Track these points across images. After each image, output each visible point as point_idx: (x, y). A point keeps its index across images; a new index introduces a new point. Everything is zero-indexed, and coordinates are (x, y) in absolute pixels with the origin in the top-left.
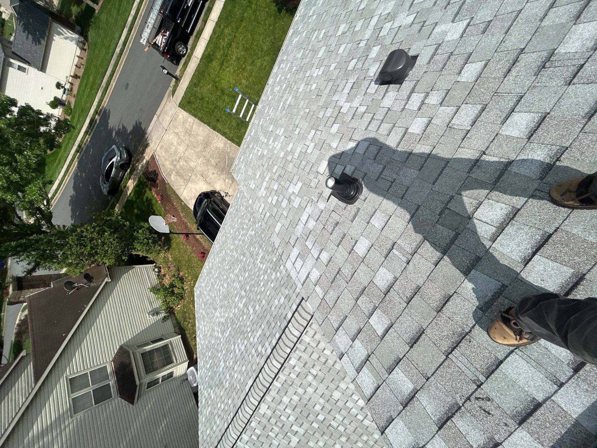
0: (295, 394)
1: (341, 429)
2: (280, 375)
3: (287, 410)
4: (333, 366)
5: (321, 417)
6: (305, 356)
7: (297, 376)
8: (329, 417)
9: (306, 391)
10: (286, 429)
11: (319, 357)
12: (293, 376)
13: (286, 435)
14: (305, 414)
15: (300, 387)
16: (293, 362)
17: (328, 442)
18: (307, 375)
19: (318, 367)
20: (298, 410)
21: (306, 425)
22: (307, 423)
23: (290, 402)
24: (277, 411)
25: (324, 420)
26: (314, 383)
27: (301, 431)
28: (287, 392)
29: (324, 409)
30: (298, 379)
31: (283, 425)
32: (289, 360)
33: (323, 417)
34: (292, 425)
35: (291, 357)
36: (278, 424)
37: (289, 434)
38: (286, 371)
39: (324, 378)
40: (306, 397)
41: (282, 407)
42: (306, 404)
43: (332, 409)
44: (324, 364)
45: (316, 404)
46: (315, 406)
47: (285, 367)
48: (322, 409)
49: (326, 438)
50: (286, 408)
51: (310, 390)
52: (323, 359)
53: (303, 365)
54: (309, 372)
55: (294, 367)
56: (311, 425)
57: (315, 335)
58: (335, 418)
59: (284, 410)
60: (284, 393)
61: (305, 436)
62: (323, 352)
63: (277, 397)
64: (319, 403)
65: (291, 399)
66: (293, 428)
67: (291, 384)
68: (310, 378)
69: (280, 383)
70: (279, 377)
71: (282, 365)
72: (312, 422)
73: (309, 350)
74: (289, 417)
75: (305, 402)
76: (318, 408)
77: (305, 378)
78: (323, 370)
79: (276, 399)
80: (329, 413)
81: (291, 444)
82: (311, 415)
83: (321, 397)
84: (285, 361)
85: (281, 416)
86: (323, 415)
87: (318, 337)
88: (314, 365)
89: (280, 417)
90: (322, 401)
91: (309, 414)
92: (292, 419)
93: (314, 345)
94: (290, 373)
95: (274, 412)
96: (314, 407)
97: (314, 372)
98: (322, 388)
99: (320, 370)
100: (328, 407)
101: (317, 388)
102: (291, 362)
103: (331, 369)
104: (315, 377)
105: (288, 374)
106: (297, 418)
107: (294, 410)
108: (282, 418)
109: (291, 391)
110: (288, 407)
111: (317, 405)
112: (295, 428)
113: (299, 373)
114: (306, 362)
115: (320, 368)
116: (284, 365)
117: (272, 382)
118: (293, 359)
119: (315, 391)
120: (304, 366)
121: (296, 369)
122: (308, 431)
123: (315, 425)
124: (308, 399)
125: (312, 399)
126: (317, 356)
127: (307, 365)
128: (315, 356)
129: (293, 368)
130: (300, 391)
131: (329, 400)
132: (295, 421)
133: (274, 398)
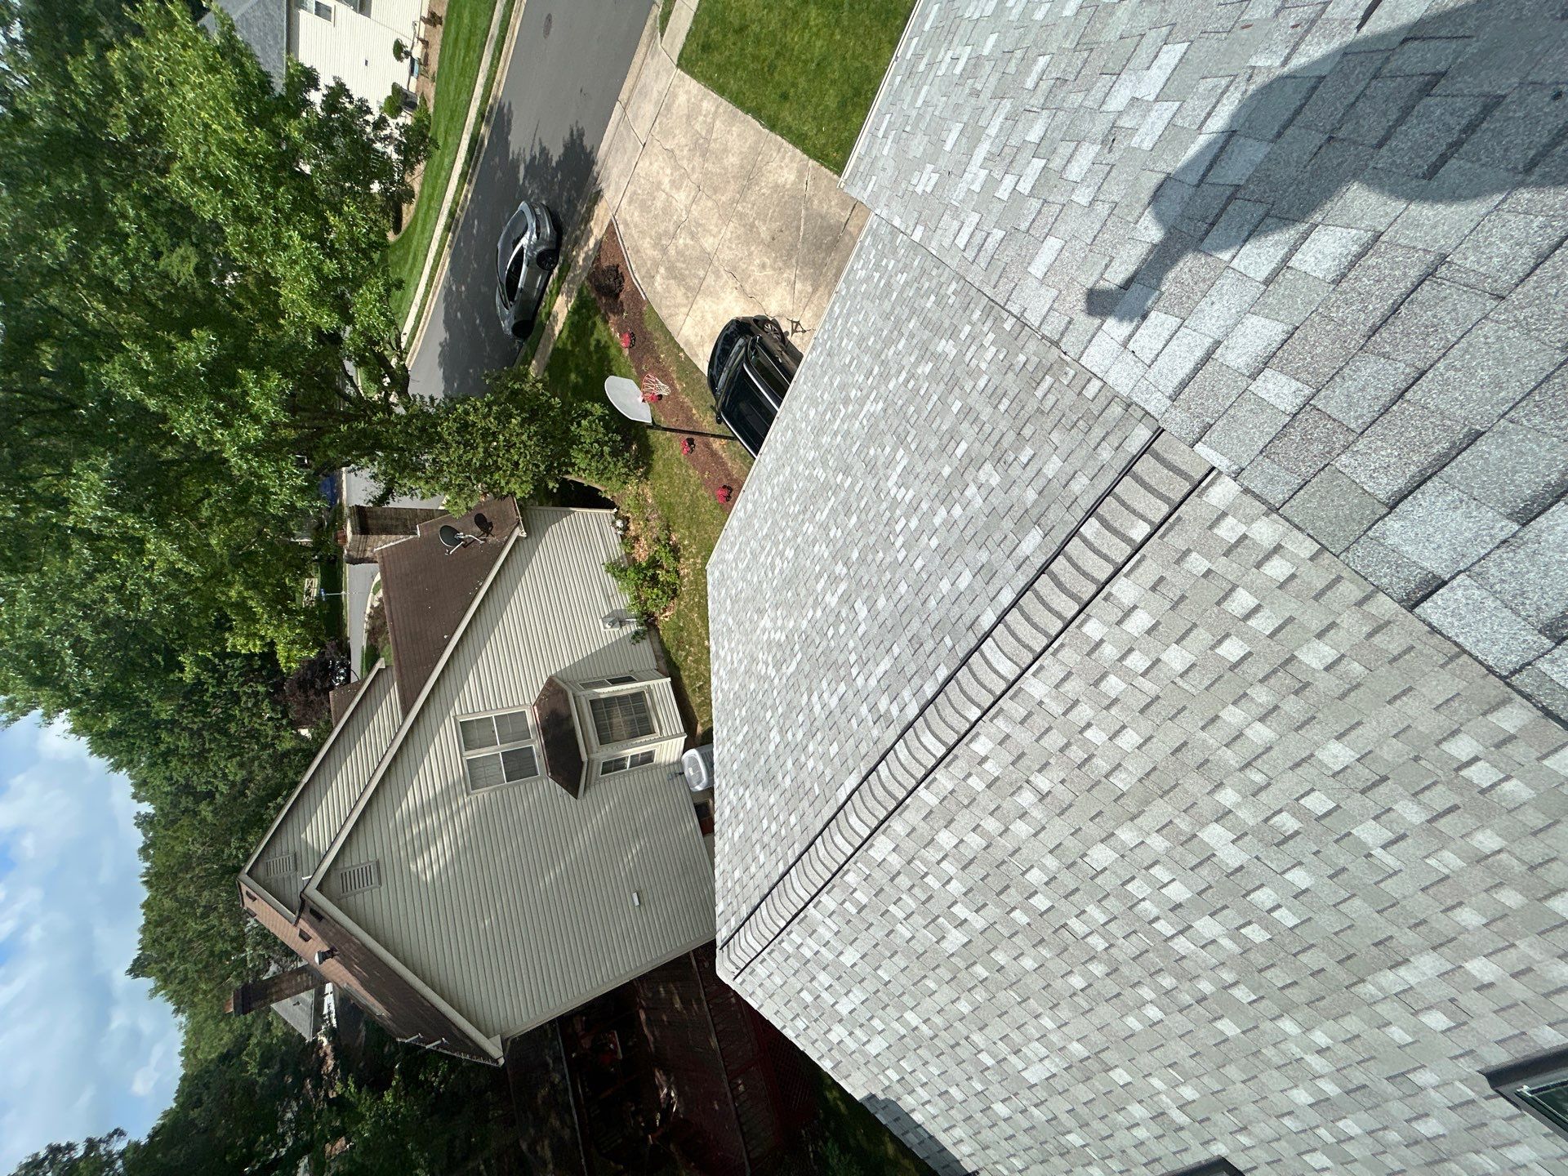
0: (974, 830)
1: (1098, 943)
2: (939, 774)
3: (944, 865)
4: (1107, 776)
5: (1041, 902)
6: (1023, 737)
7: (989, 787)
8: (1063, 906)
9: (1007, 830)
10: (934, 907)
11: (1068, 745)
12: (976, 783)
13: (933, 921)
14: (995, 883)
15: (991, 814)
16: (981, 746)
17: (1049, 965)
18: (1020, 787)
19: (1056, 773)
20: (977, 871)
21: (992, 911)
22: (997, 905)
23: (956, 847)
24: (917, 862)
25: (1049, 910)
26: (1037, 813)
27: (978, 922)
28: (952, 821)
29: (1053, 884)
30: (989, 792)
31: (930, 897)
32: (971, 741)
33: (1048, 904)
34: (955, 902)
35: (978, 734)
36: (916, 891)
37: (941, 920)
38: (959, 768)
39: (1070, 806)
40: (1008, 844)
41: (932, 855)
42: (1004, 862)
43: (1077, 889)
44: (1079, 767)
45: (1032, 867)
46: (1028, 870)
47: (956, 757)
48: (1046, 884)
49: (1045, 952)
50: (943, 858)
51: (1021, 829)
52: (1077, 754)
53: (1011, 759)
54: (1028, 782)
55: (984, 759)
56: (1008, 913)
57: (1064, 680)
58: (1084, 912)
59: (939, 863)
60: (942, 823)
61: (987, 934)
62: (1081, 732)
63: (923, 829)
64: (1043, 868)
65: (962, 841)
66: (956, 909)
67: (966, 802)
68: (1026, 798)
69: (937, 795)
70: (935, 779)
71: (949, 751)
72: (1013, 909)
73: (1039, 721)
74: (948, 882)
75: (998, 854)
76: (1036, 877)
77: (1013, 794)
78: (1072, 782)
79: (920, 831)
80: (1066, 897)
81: (944, 944)
82: (1012, 891)
83: (1051, 852)
84: (959, 741)
85: (926, 874)
86: (1047, 897)
87: (1072, 687)
88: (1047, 764)
89: (923, 877)
90: (1051, 862)
91: (1008, 887)
92: (955, 887)
93: (1057, 709)
94: (970, 775)
95: (909, 863)
96: (1024, 874)
97: (1043, 782)
98: (1058, 830)
99: (1062, 782)
100: (1068, 880)
101: (1044, 828)
102: (975, 746)
103: (1098, 782)
104: (1043, 797)
105: (962, 776)
106: (971, 890)
107: (964, 868)
108: (929, 880)
109: (964, 819)
110: (950, 859)
111: (1035, 871)
112: (960, 911)
113: (997, 779)
114: (1023, 754)
115: (1062, 775)
116: (955, 751)
117: (915, 788)
118: (982, 738)
119: (1035, 835)
120: (1013, 764)
121: (987, 766)
122: (997, 926)
123: (1020, 917)
124: (1011, 849)
125: (1024, 851)
126: (1062, 742)
127: (1024, 762)
128: (1055, 740)
129: (980, 763)
130: (992, 825)
131: (1074, 863)
132: (965, 894)
133: (914, 829)
